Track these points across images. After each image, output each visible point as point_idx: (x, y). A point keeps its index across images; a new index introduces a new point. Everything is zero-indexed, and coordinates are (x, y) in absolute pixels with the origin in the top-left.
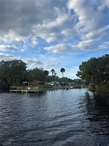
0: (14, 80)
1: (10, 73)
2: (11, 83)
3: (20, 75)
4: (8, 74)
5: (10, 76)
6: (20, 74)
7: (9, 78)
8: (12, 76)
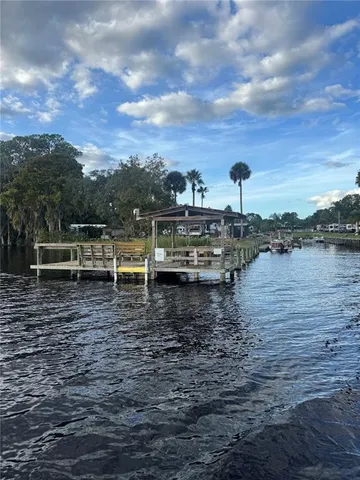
0: (36, 215)
1: (18, 186)
2: (23, 228)
3: (59, 193)
4: (8, 193)
5: (18, 199)
6: (61, 188)
7: (16, 209)
8: (27, 198)
